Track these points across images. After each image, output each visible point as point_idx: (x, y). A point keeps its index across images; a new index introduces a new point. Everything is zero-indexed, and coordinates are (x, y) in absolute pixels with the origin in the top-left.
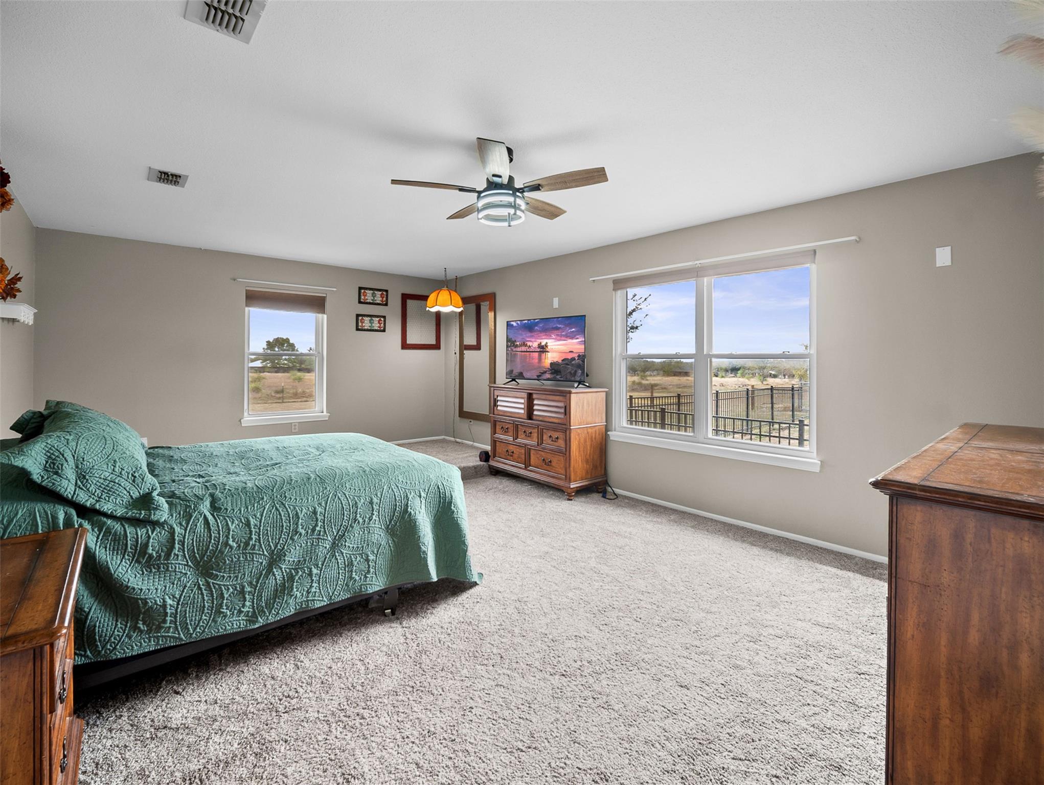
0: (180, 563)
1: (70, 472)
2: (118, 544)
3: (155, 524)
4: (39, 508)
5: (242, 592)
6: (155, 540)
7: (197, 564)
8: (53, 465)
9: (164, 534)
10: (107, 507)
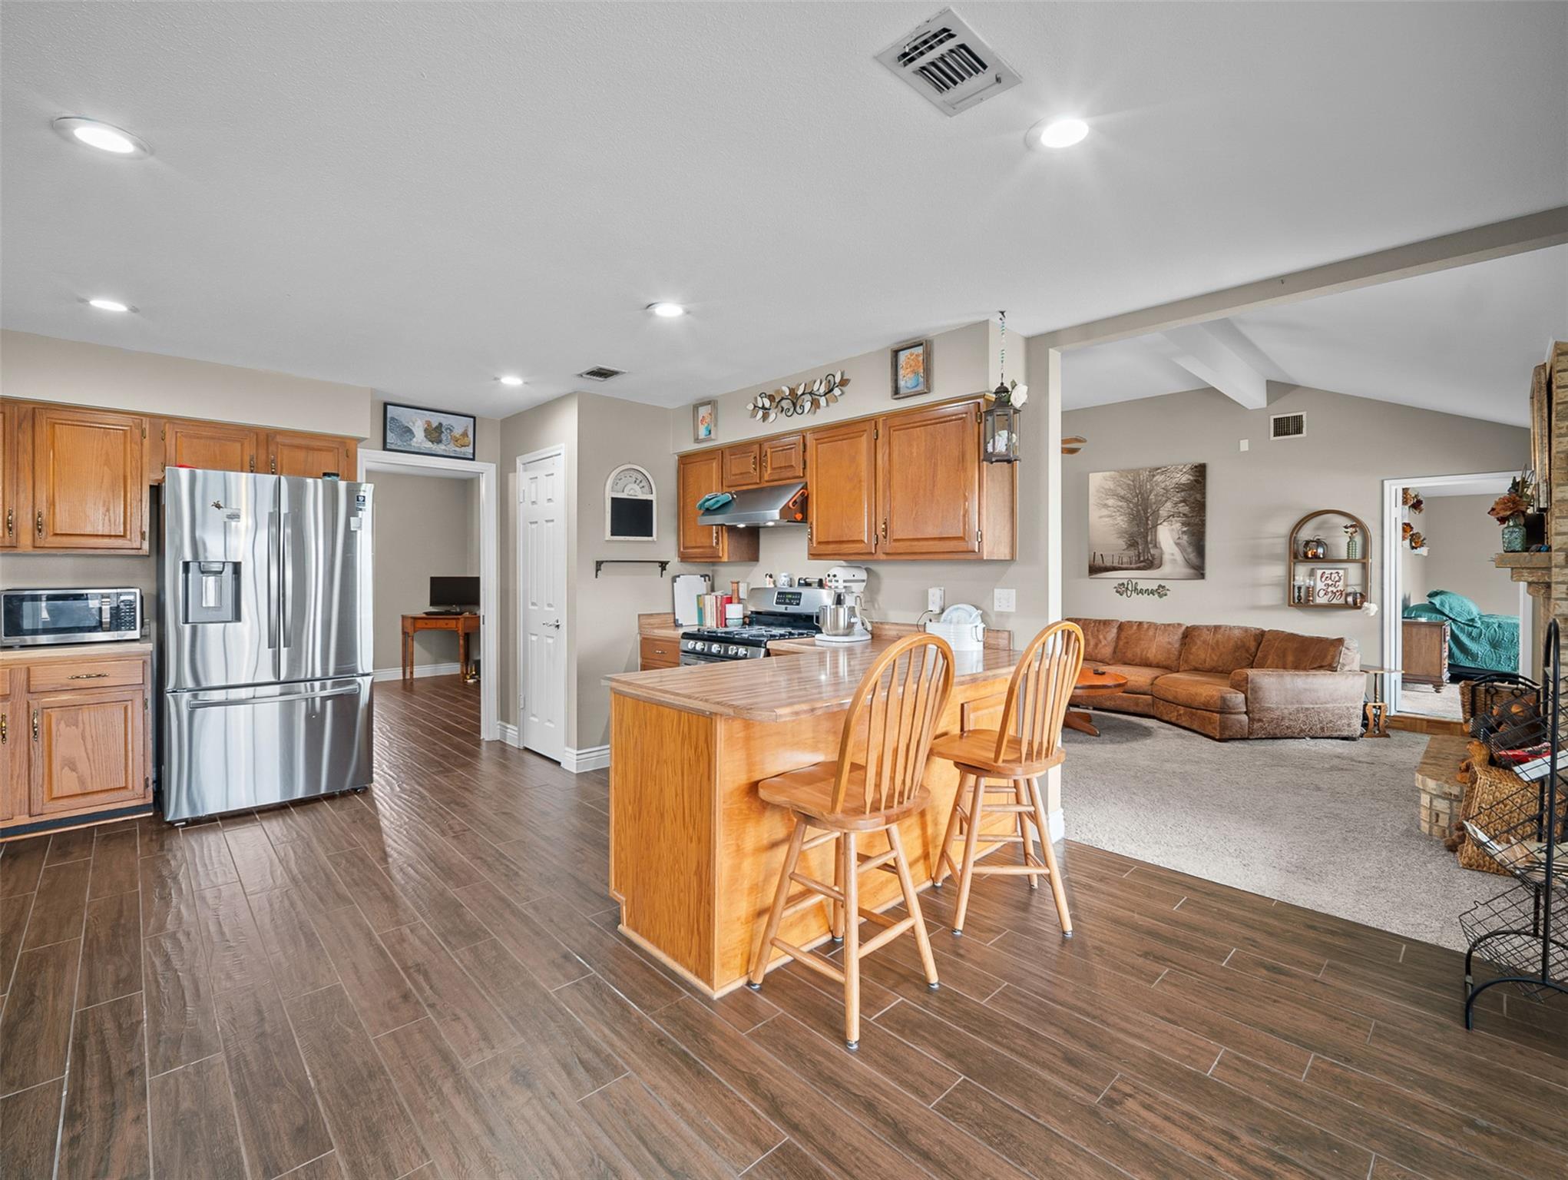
0: (1483, 640)
1: (1447, 606)
2: (1462, 630)
3: (1475, 627)
4: (1438, 616)
5: (1510, 658)
6: (1475, 632)
7: (1491, 644)
8: (1442, 604)
9: (1478, 631)
10: (1459, 620)
